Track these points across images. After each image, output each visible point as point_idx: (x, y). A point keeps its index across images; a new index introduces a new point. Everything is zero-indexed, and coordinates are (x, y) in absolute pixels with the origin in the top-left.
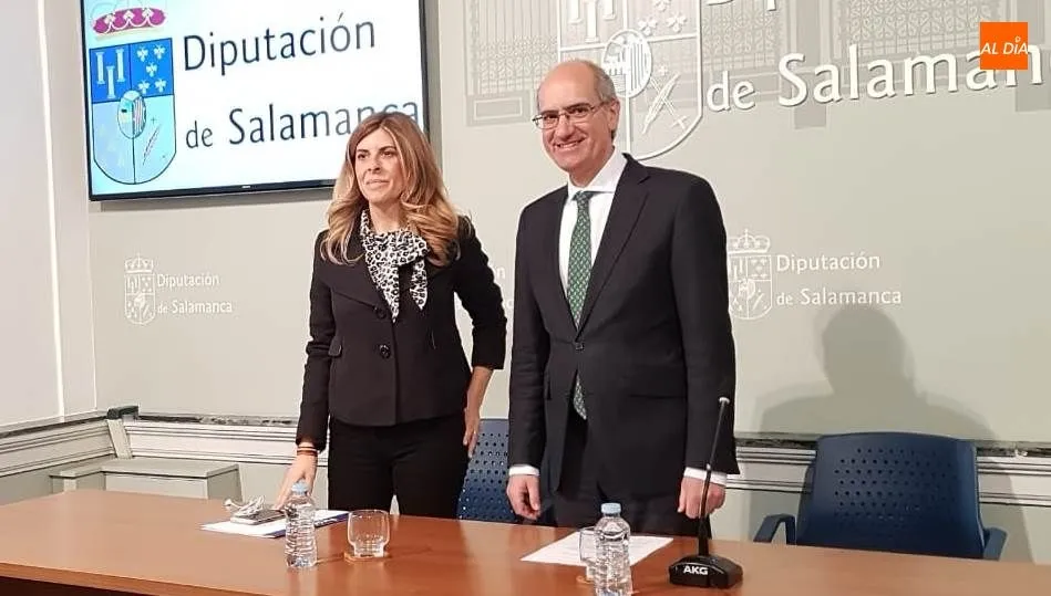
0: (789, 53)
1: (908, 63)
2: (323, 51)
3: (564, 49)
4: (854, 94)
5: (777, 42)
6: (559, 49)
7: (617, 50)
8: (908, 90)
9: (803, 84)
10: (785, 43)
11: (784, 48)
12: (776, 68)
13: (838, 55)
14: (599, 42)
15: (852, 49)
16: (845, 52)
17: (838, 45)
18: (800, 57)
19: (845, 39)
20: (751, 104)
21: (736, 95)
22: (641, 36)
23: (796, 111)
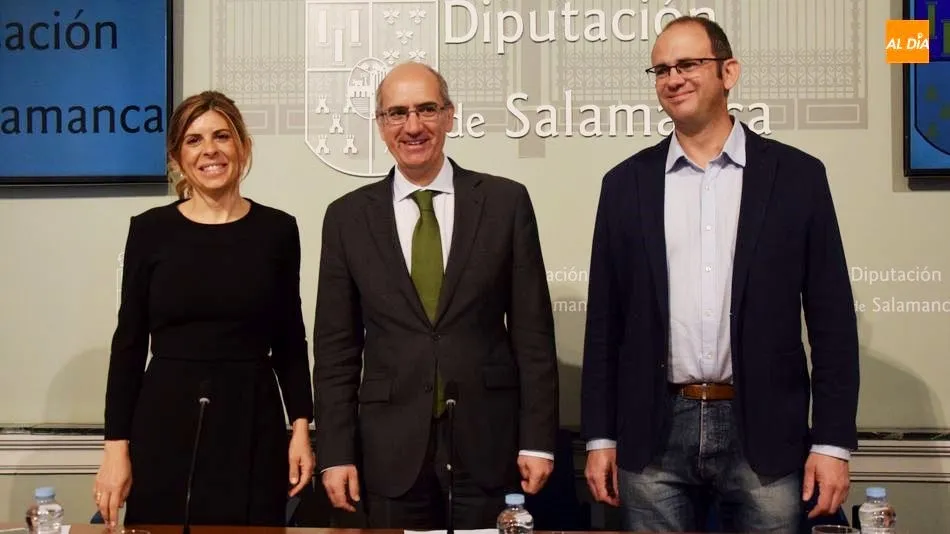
0: (515, 92)
1: (613, 109)
2: (57, 46)
3: (310, 70)
4: (569, 132)
5: (505, 82)
6: (307, 70)
7: (362, 75)
8: (613, 132)
9: (526, 119)
10: (511, 83)
11: (510, 88)
12: (504, 103)
13: (555, 98)
14: (345, 66)
15: (568, 94)
16: (562, 96)
17: (556, 90)
18: (525, 96)
19: (562, 84)
20: (482, 133)
21: (469, 125)
22: (385, 66)
23: (520, 144)
